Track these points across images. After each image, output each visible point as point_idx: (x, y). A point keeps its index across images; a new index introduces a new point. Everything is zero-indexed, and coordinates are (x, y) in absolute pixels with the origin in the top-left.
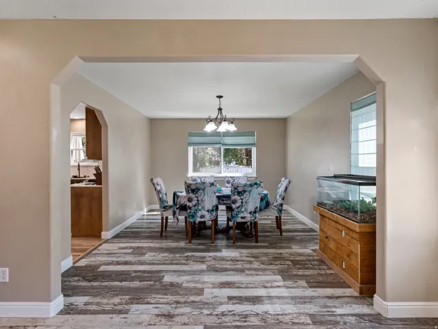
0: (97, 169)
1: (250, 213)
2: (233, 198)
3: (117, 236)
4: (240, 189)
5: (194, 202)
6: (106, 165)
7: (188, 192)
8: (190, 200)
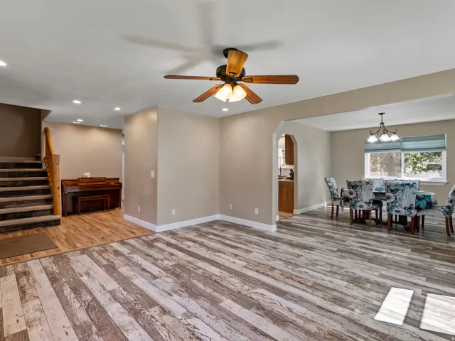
0: (291, 170)
1: (405, 208)
2: (387, 194)
3: (303, 214)
4: (393, 188)
5: (354, 195)
6: (296, 168)
7: (349, 188)
8: (351, 193)
